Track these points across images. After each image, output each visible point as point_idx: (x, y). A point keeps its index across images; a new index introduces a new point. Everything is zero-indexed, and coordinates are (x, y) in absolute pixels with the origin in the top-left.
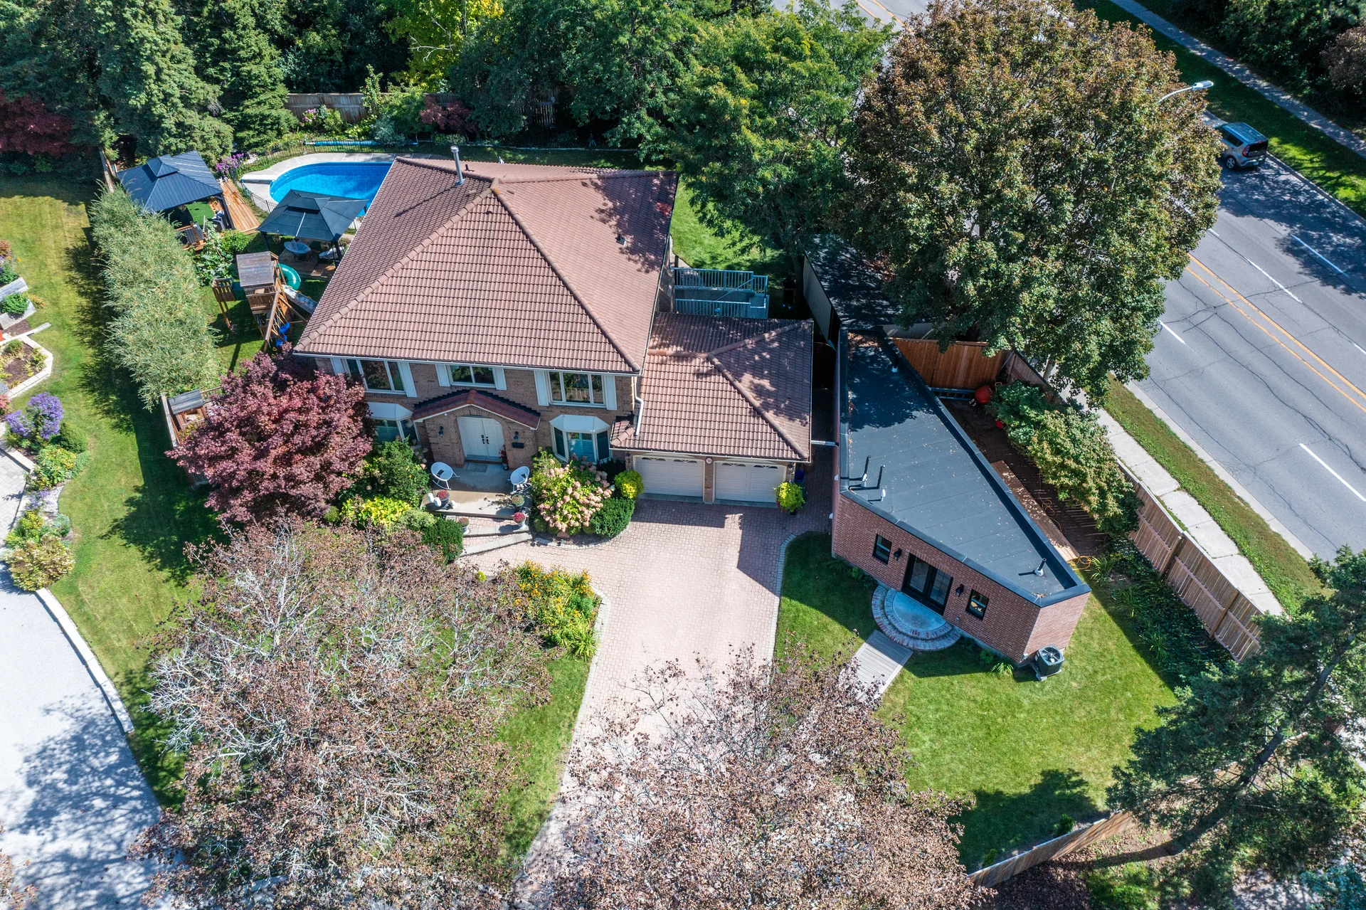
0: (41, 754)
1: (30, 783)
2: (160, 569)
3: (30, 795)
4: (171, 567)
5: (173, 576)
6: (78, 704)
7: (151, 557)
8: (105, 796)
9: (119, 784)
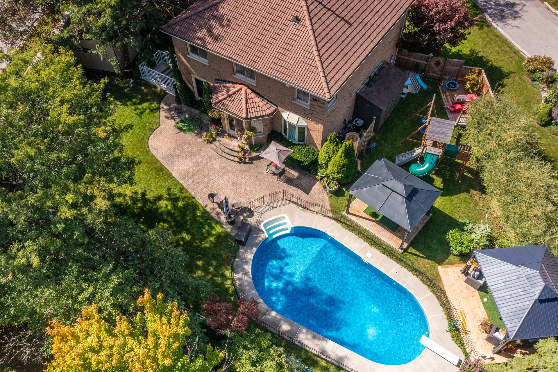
0: (515, 18)
1: (517, 12)
2: (482, 57)
3: (515, 9)
4: (478, 57)
5: (477, 54)
6: (506, 26)
7: (488, 61)
8: (490, 4)
9: (486, 5)
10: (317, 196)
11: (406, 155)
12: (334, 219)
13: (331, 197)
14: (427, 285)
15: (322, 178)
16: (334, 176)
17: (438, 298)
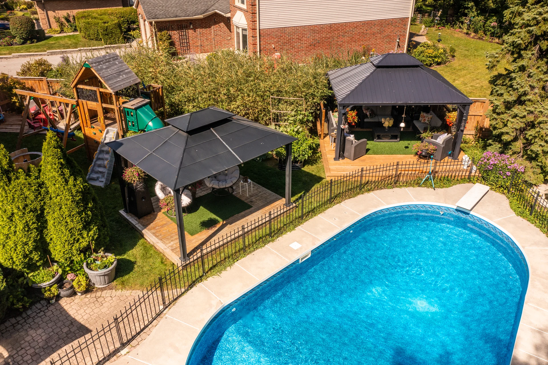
10: (104, 310)
11: (99, 162)
12: (191, 286)
13: (123, 283)
14: (358, 194)
15: (60, 282)
16: (84, 244)
17: (381, 188)
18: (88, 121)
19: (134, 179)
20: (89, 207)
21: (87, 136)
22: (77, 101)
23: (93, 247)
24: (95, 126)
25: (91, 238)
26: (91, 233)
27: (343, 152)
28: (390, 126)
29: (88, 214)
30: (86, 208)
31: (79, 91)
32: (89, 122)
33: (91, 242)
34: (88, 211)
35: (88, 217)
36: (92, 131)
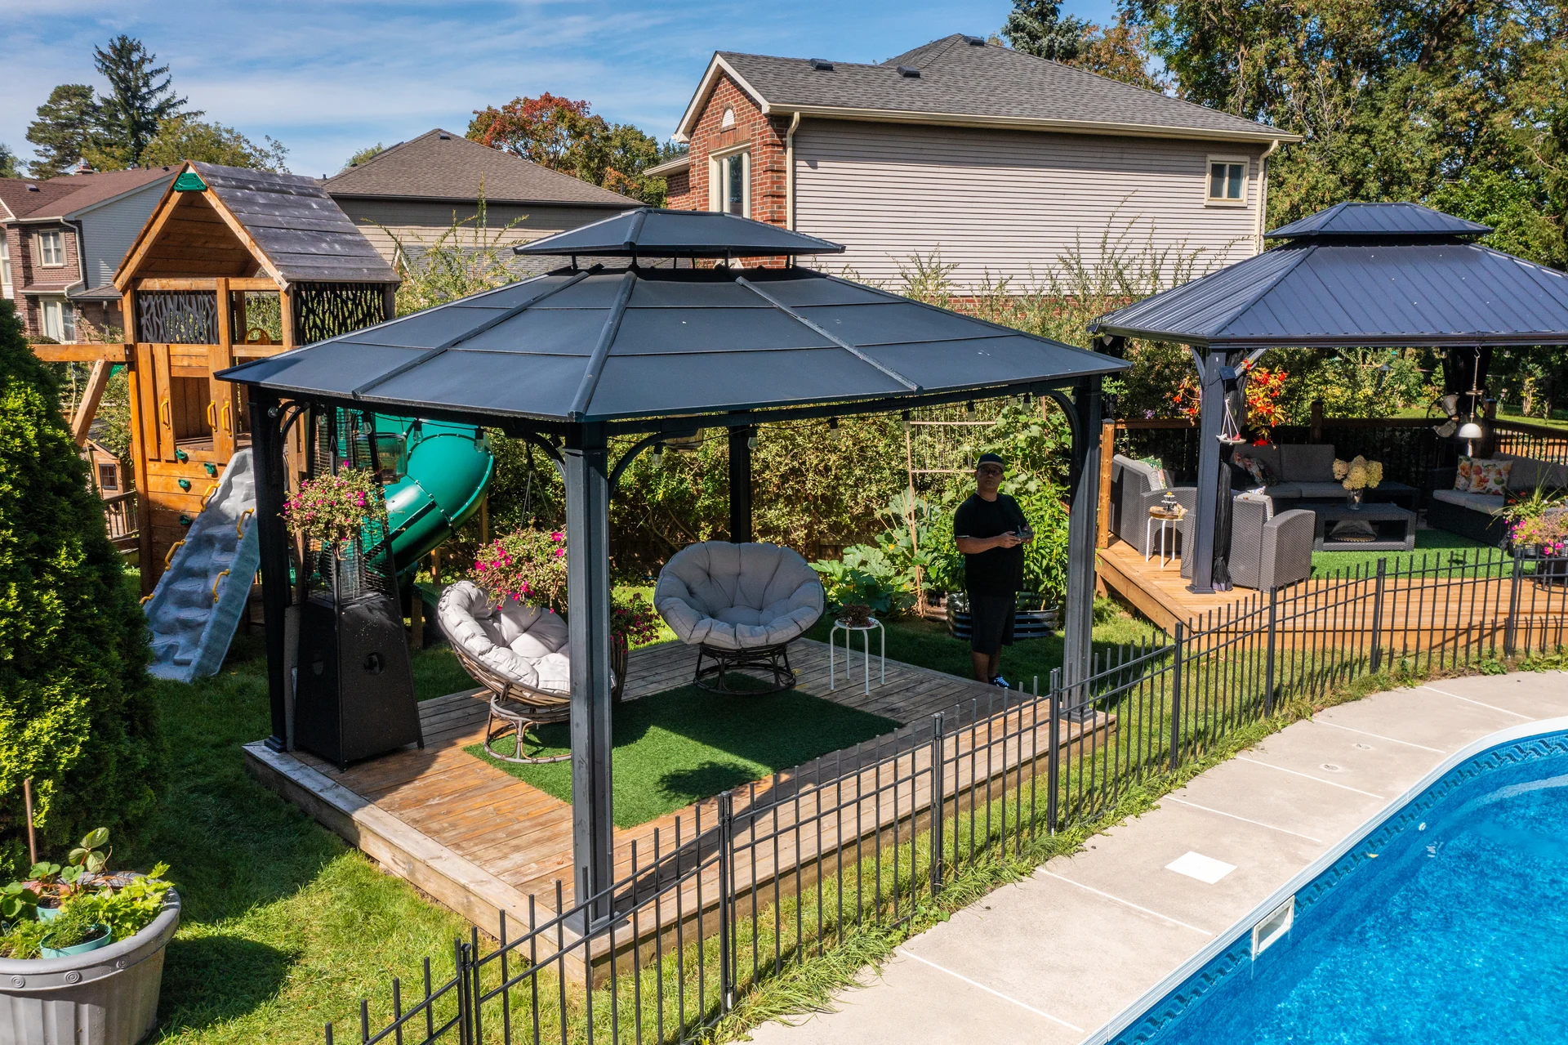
11: (182, 586)
18: (163, 428)
19: (340, 519)
20: (55, 571)
21: (155, 503)
22: (131, 349)
23: (36, 820)
24: (189, 453)
25: (32, 755)
26: (44, 726)
27: (1226, 560)
28: (1374, 484)
29: (40, 606)
30: (38, 569)
31: (145, 304)
32: (168, 435)
33: (33, 784)
34: (44, 587)
35: (41, 625)
36: (180, 472)
